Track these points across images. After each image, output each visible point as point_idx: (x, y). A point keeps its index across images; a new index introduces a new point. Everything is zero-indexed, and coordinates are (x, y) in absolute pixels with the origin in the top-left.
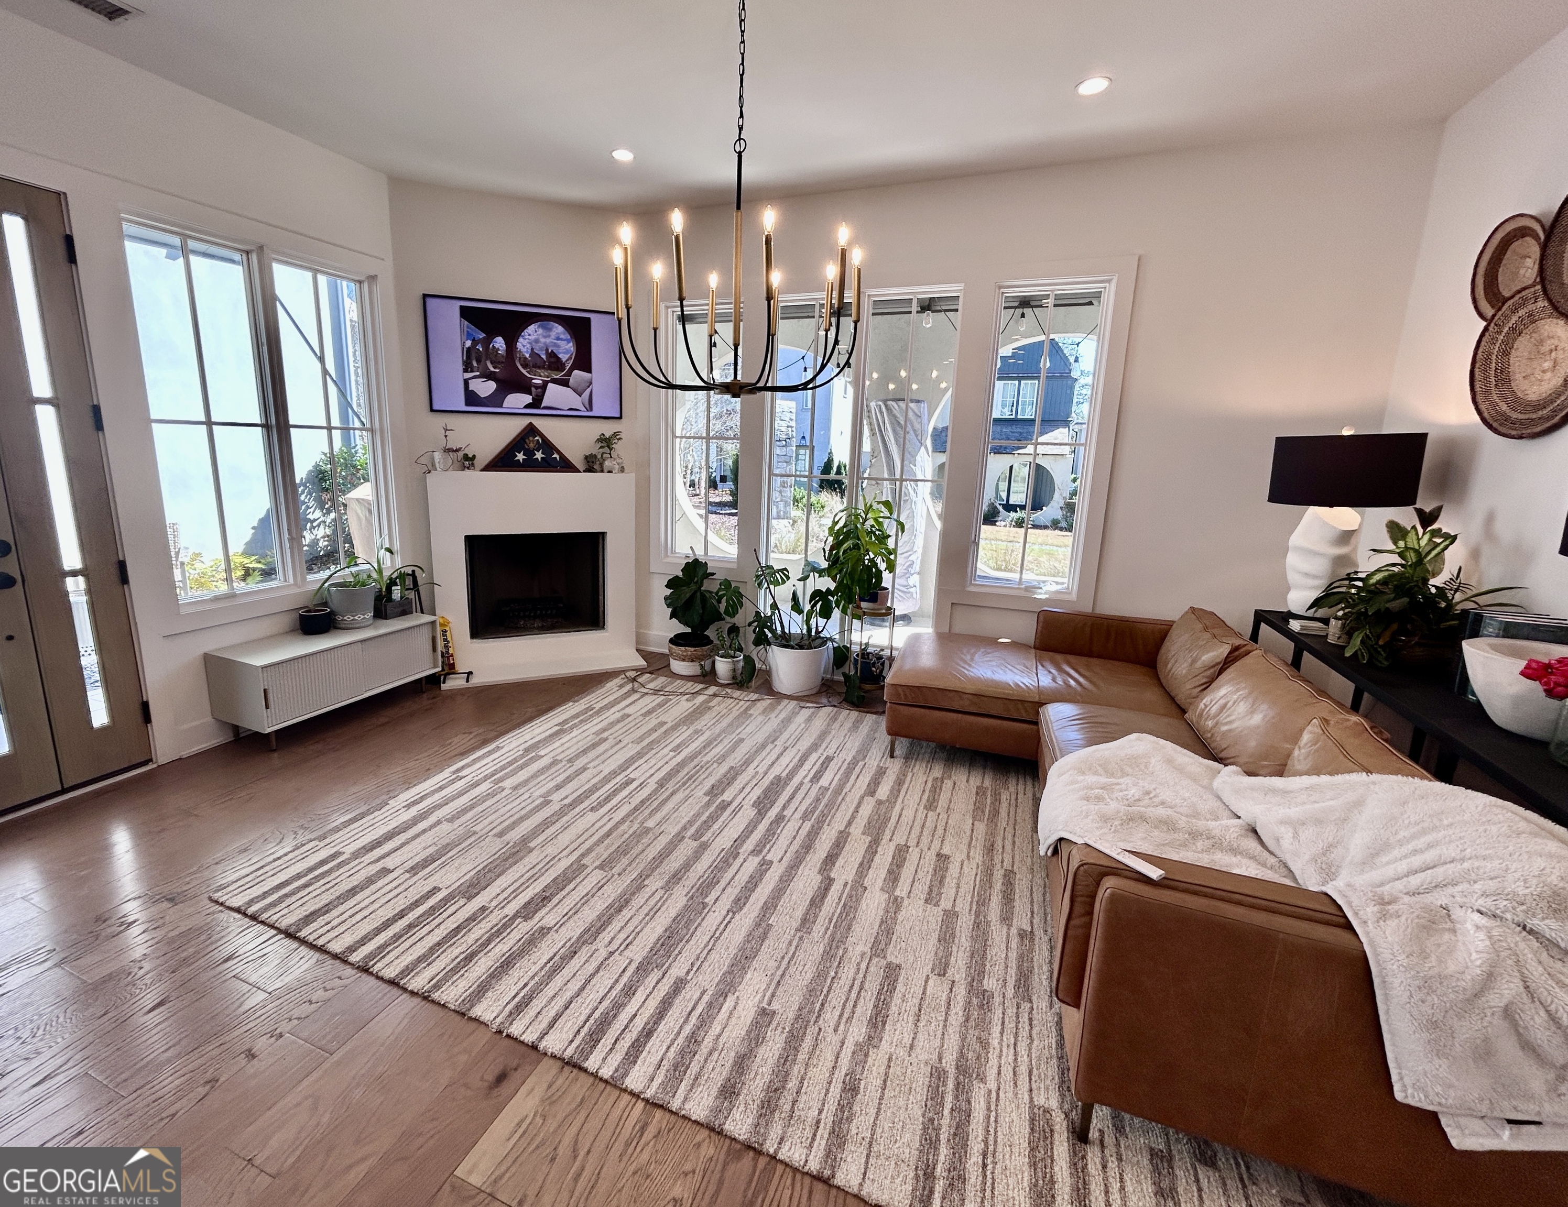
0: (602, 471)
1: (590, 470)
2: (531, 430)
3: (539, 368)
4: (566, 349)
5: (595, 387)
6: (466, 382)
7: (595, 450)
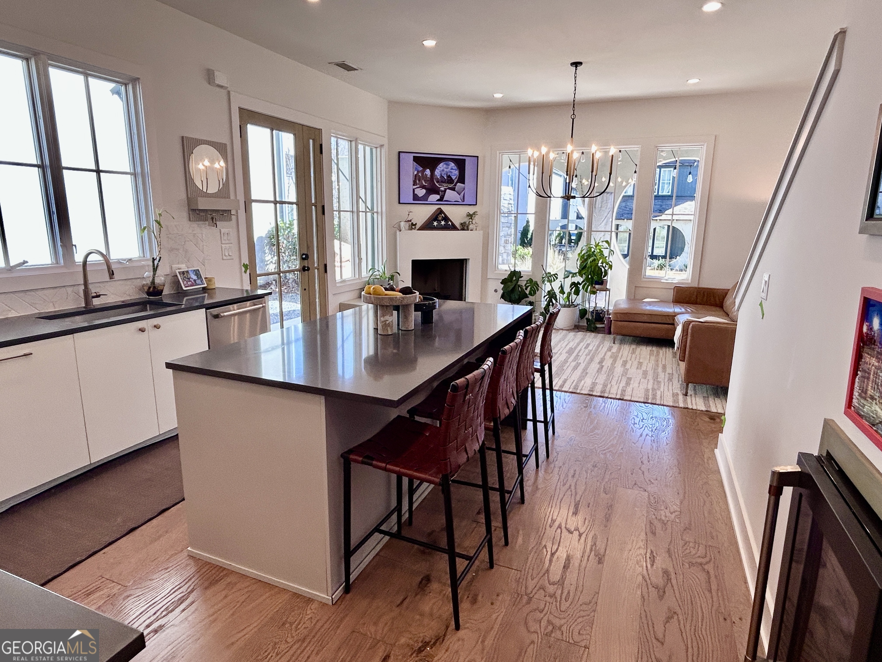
0: (468, 230)
1: (463, 229)
2: (440, 211)
3: (443, 182)
4: (455, 174)
5: (466, 190)
6: (414, 190)
7: (467, 220)
